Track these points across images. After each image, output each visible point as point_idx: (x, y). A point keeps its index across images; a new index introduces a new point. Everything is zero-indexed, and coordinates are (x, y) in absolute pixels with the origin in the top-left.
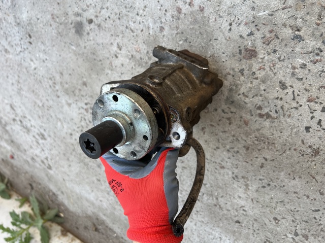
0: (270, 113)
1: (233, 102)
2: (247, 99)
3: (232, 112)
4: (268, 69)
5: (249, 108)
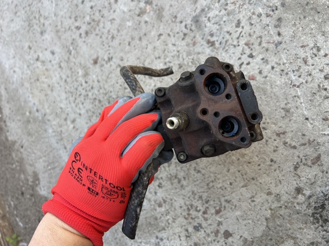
0: (216, 42)
1: (197, 21)
2: (209, 23)
3: (191, 30)
4: (237, 6)
5: (205, 31)
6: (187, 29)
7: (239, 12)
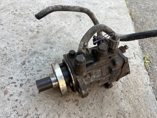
0: (25, 65)
1: (35, 53)
2: (35, 58)
7: (46, 69)
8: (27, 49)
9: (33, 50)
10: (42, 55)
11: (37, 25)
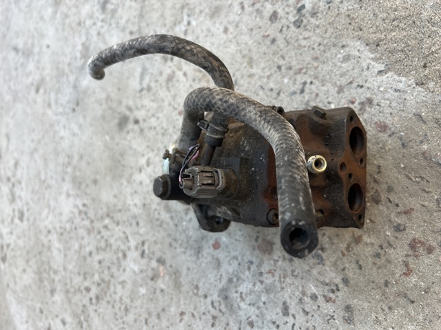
1: (226, 298)
2: (243, 303)
4: (277, 278)
6: (216, 309)
7: (282, 288)
8: (211, 312)
9: (215, 297)
10: (235, 280)
11: (139, 256)
